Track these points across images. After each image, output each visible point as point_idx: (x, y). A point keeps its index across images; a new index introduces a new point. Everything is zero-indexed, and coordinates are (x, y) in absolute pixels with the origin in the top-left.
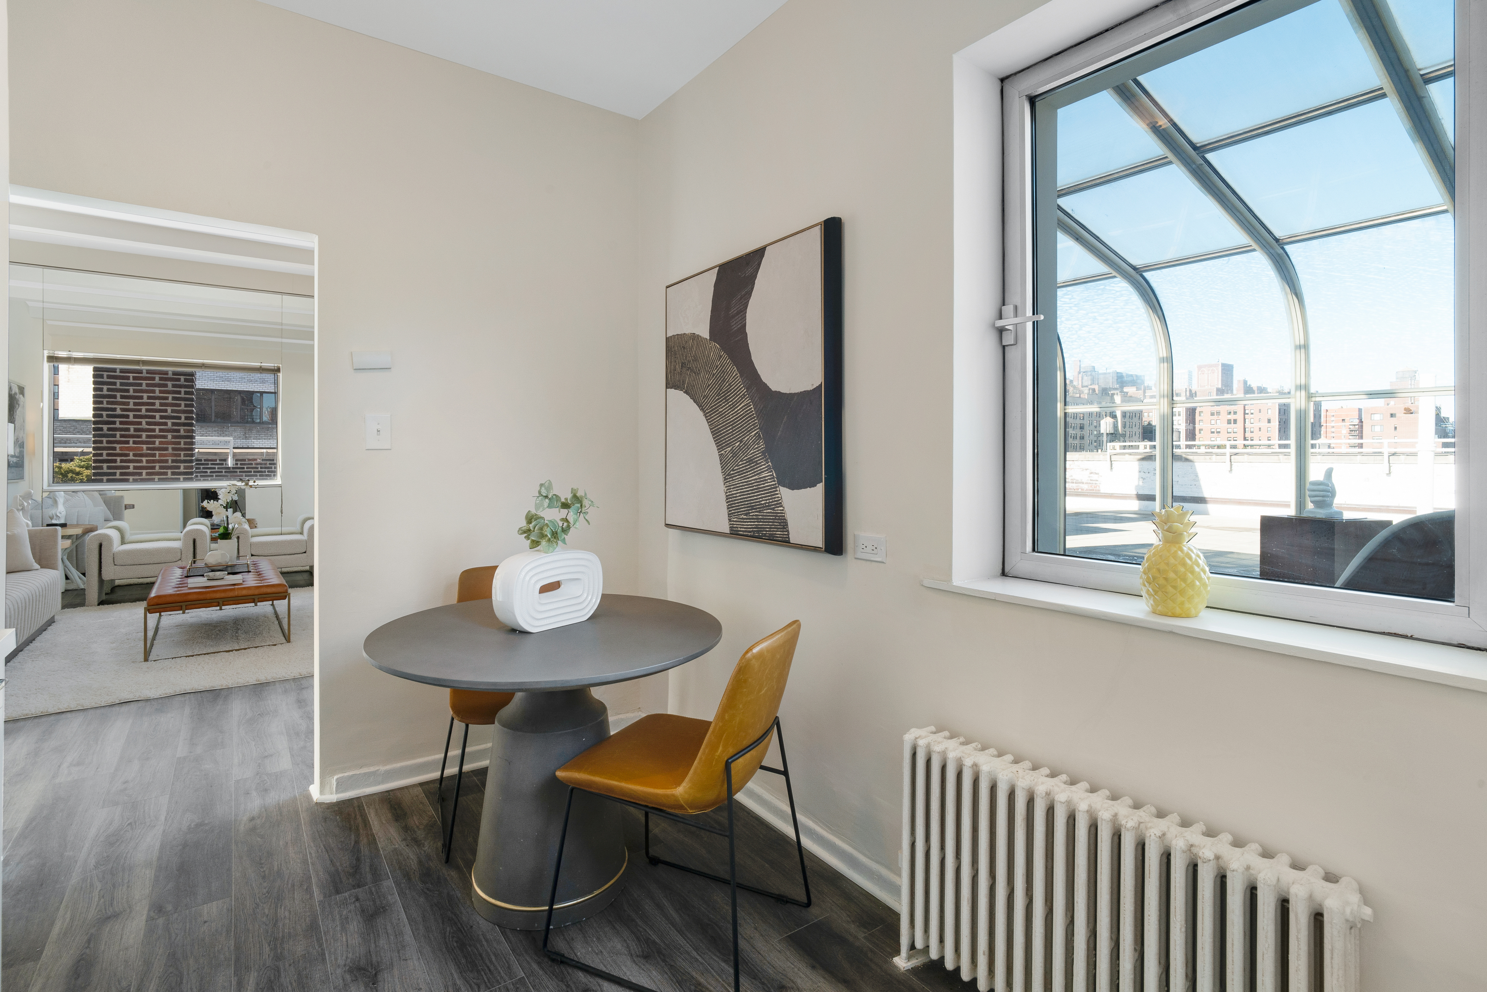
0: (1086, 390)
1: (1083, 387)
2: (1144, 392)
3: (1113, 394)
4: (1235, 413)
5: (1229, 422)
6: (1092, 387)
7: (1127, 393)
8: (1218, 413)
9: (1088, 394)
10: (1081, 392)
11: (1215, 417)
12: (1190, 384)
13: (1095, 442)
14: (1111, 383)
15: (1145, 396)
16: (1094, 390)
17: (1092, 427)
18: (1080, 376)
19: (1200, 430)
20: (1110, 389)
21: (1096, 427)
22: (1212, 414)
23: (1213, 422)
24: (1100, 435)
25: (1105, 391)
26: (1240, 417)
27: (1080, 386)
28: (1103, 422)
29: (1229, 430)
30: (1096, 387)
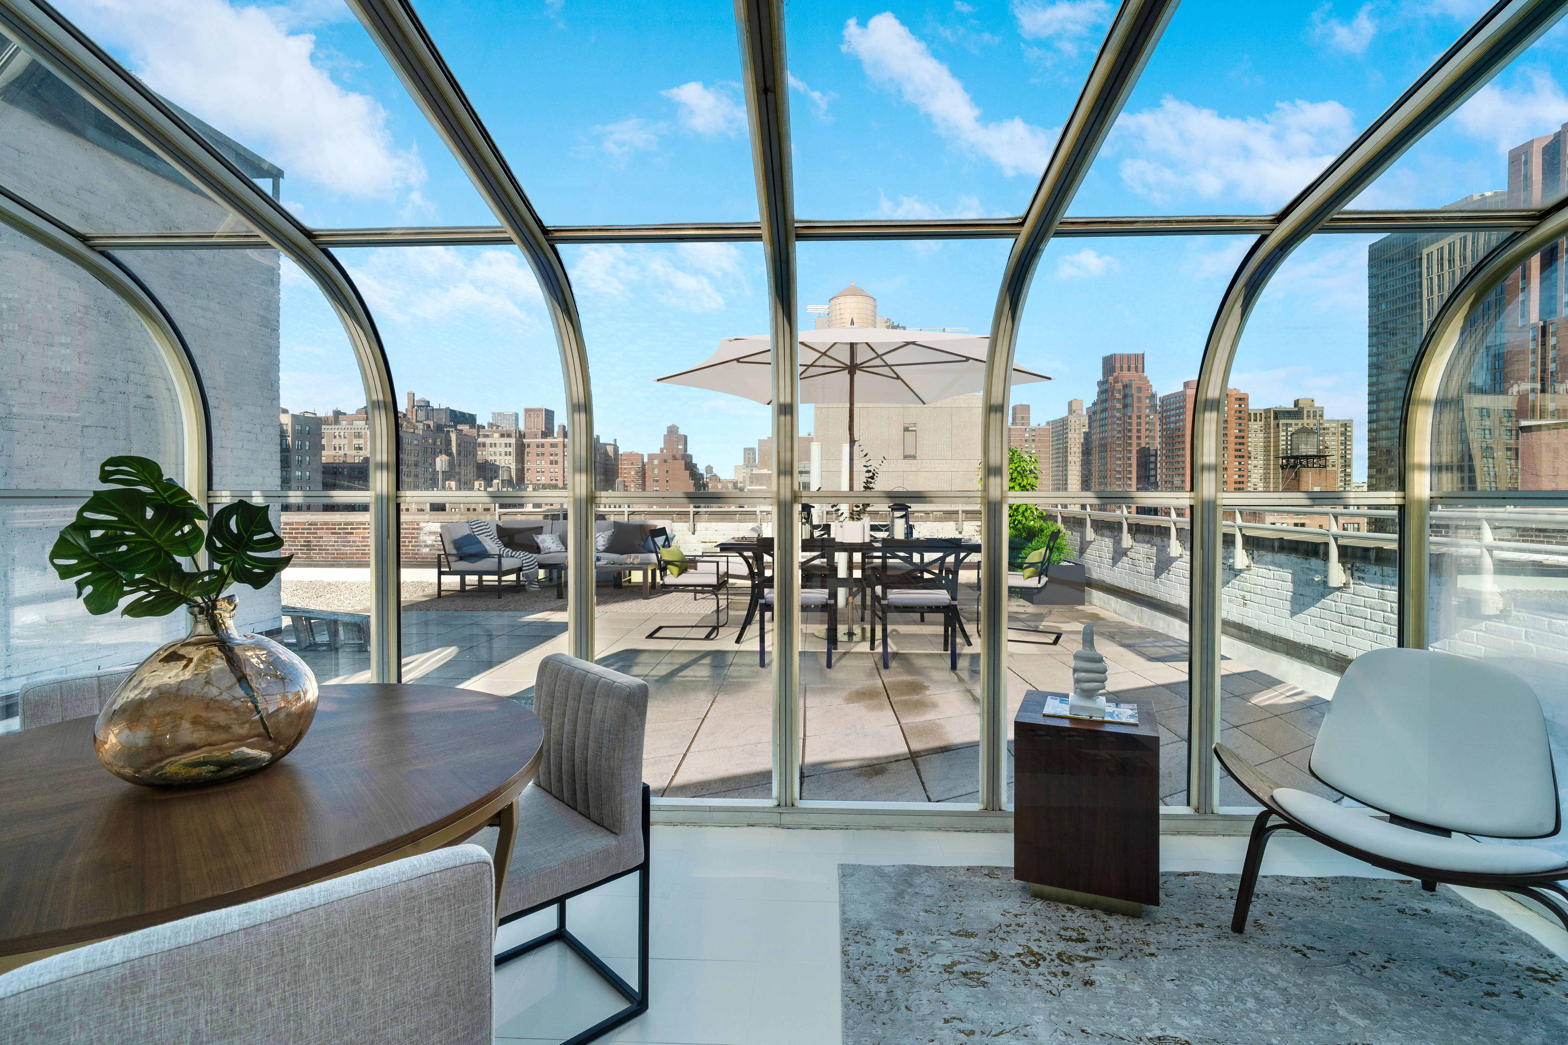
0: (421, 426)
1: (417, 421)
2: (479, 431)
3: (448, 432)
4: (556, 455)
5: (551, 463)
6: (427, 422)
7: (462, 431)
8: (543, 454)
9: (423, 430)
10: (415, 428)
11: (541, 457)
12: (517, 424)
13: (431, 479)
14: (444, 419)
15: (479, 435)
16: (429, 426)
17: (427, 465)
18: (414, 410)
19: (528, 469)
20: (446, 426)
21: (431, 464)
22: (538, 455)
23: (538, 462)
24: (435, 472)
25: (439, 428)
26: (560, 458)
27: (414, 421)
28: (438, 460)
29: (552, 470)
30: (431, 423)
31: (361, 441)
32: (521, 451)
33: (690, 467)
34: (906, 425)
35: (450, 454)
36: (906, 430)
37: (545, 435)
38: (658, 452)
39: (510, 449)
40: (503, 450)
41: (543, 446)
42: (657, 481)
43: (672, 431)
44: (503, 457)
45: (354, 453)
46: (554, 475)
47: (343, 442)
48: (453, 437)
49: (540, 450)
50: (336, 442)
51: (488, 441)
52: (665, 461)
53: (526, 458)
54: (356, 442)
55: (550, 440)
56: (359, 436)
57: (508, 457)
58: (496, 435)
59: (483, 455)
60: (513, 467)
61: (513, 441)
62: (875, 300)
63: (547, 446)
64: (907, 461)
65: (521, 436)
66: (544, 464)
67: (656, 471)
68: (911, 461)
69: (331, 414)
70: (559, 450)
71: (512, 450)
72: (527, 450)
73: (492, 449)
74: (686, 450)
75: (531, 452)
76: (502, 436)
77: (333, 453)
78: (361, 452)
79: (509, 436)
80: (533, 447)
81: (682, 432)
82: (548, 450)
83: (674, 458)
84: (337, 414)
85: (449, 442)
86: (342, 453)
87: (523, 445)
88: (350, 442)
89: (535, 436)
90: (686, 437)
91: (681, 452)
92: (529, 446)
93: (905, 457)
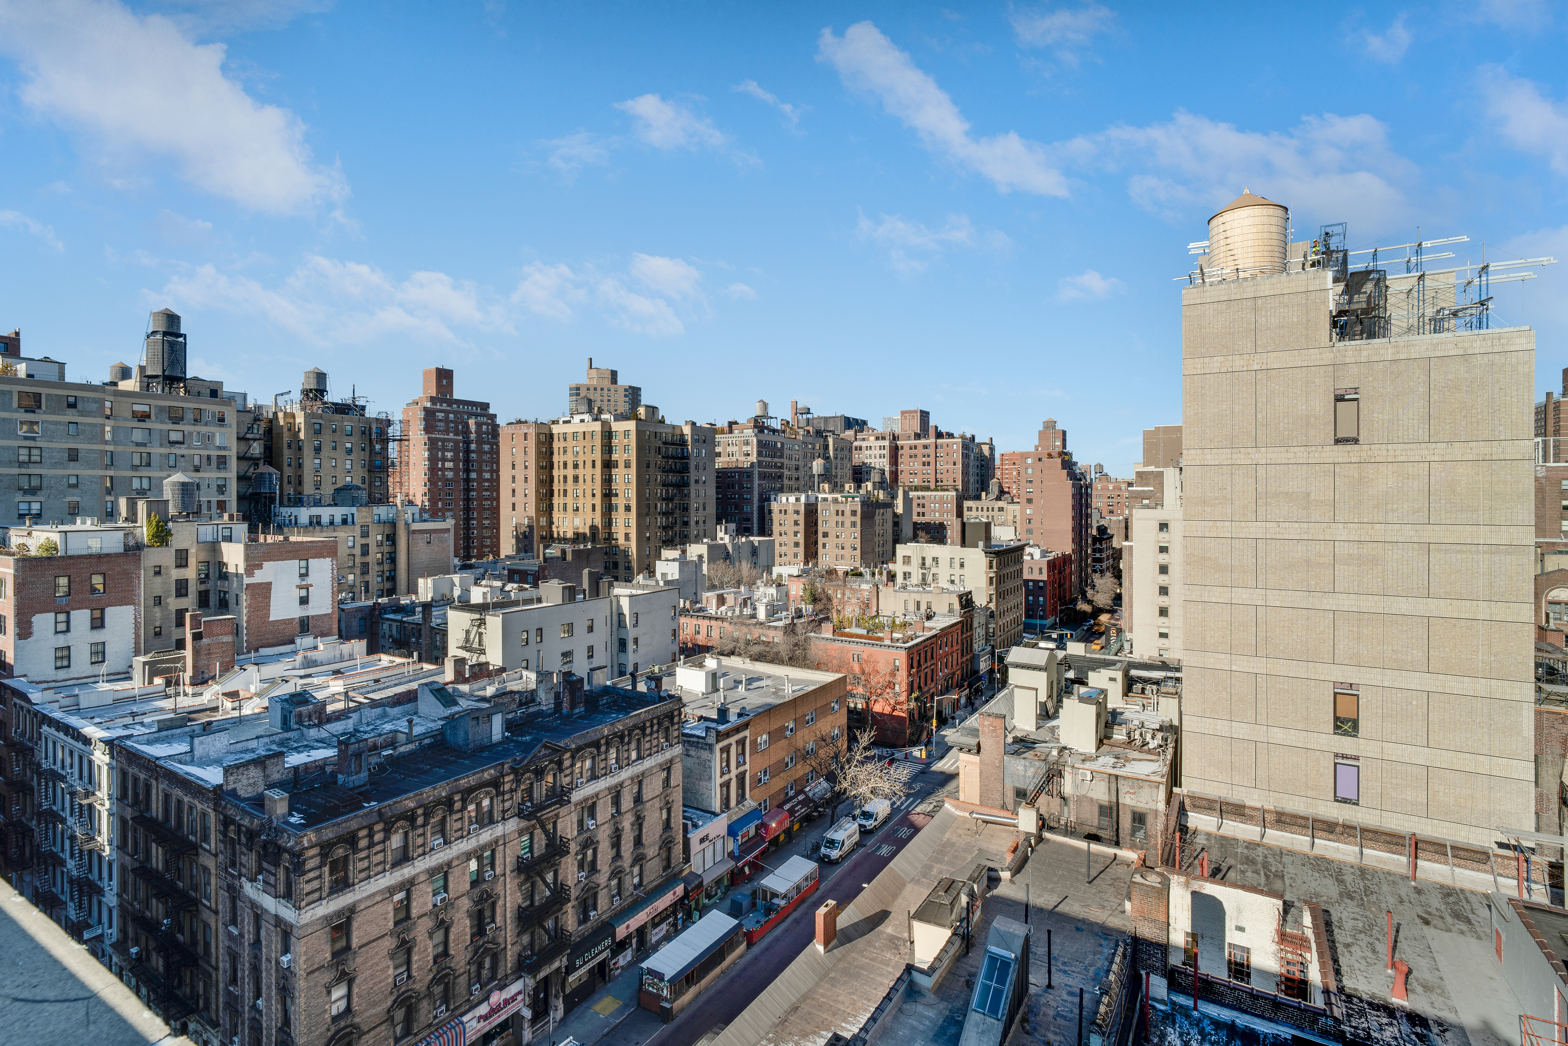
31: (749, 448)
32: (895, 453)
33: (1068, 464)
34: (1339, 392)
35: (827, 458)
36: (1339, 399)
37: (918, 436)
38: (1033, 450)
39: (884, 452)
40: (878, 452)
41: (916, 447)
42: (1031, 482)
43: (1050, 425)
44: (878, 460)
45: (743, 458)
46: (926, 476)
47: (735, 449)
48: (831, 441)
49: (914, 452)
50: (730, 449)
51: (864, 444)
52: (1040, 460)
53: (900, 460)
54: (745, 448)
55: (923, 441)
56: (747, 443)
57: (882, 460)
58: (872, 438)
59: (858, 458)
60: (887, 469)
61: (886, 443)
62: (1286, 209)
63: (920, 448)
64: (1340, 447)
65: (895, 438)
66: (917, 466)
67: (1030, 471)
68: (1349, 447)
69: (726, 425)
70: (931, 451)
71: (886, 452)
72: (900, 452)
73: (868, 452)
74: (1064, 446)
75: (904, 454)
76: (877, 438)
77: (727, 459)
78: (749, 458)
79: (884, 438)
80: (906, 448)
81: (1060, 427)
82: (920, 451)
83: (1050, 456)
84: (731, 424)
85: (826, 447)
86: (734, 459)
87: (897, 447)
88: (740, 449)
89: (909, 438)
90: (1064, 433)
91: (1058, 450)
92: (902, 448)
93: (1338, 441)
